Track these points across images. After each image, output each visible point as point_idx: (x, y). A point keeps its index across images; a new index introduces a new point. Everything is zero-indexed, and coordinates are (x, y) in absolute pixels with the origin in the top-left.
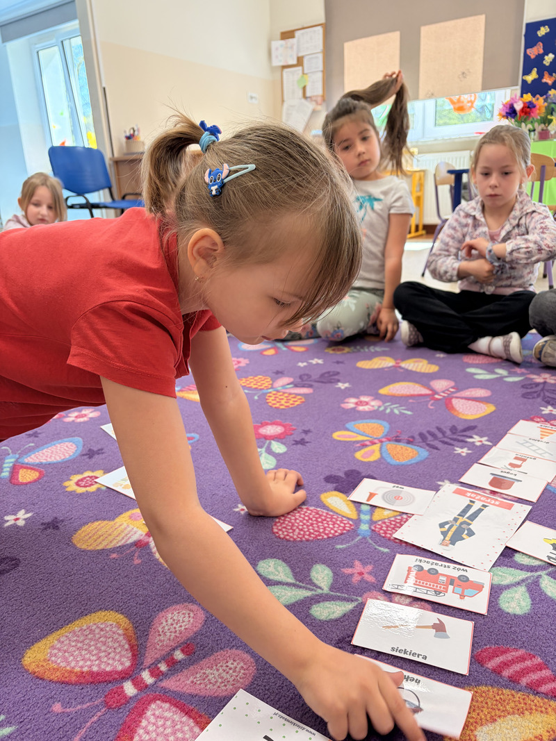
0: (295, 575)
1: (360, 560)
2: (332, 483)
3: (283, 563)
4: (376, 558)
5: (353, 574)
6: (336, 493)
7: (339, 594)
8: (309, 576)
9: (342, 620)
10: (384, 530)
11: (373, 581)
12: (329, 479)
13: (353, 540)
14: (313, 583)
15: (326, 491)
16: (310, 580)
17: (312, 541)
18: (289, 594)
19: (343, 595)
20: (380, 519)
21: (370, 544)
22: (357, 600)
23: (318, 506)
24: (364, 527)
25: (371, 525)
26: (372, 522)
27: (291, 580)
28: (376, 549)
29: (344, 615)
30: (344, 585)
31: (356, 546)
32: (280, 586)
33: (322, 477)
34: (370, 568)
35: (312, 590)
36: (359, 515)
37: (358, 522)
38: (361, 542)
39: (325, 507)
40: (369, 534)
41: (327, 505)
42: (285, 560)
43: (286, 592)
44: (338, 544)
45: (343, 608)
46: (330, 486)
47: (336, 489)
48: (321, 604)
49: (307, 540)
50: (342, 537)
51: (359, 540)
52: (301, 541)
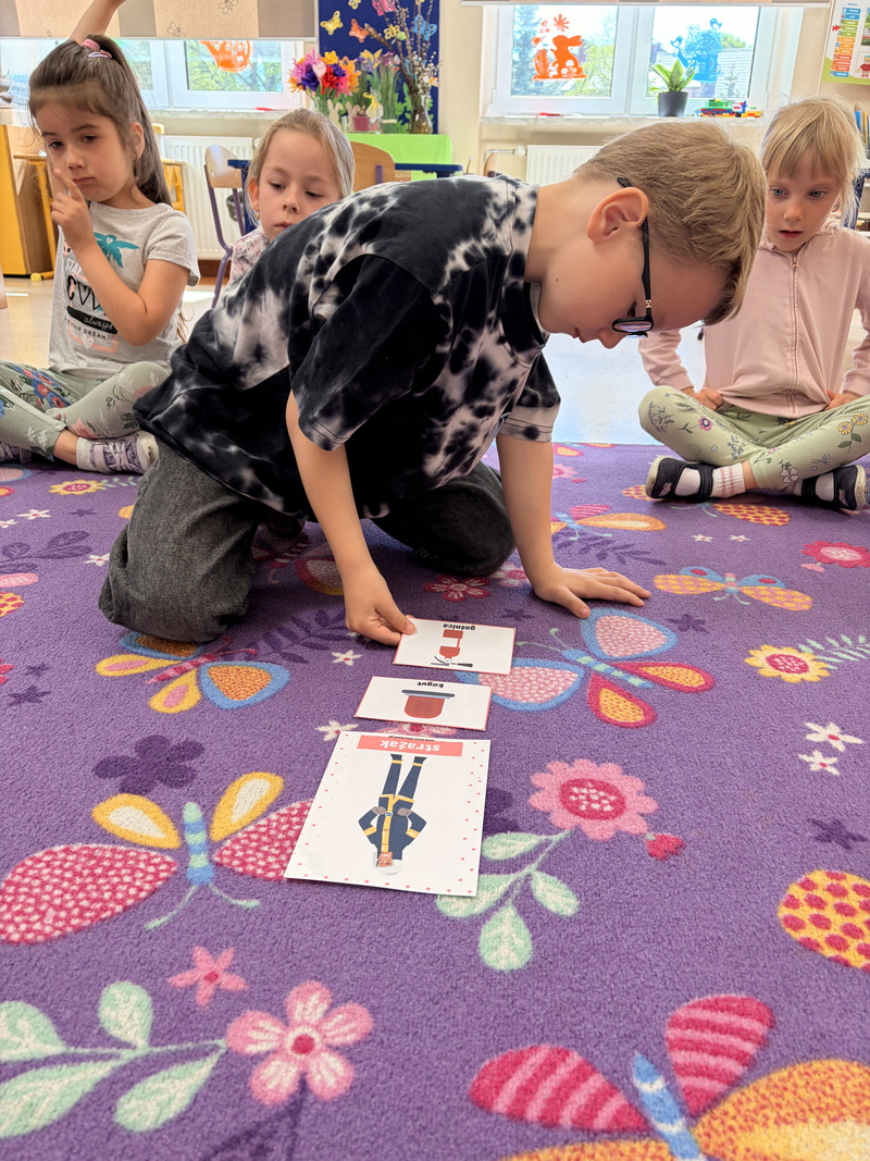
0: (64, 1028)
1: (205, 944)
2: (114, 775)
3: (29, 1007)
4: (237, 929)
5: (196, 983)
6: (125, 796)
7: (172, 1048)
8: (98, 1022)
9: (191, 1114)
10: (238, 858)
11: (241, 987)
12: (105, 769)
13: (180, 898)
14: (110, 1038)
15: (102, 799)
16: (102, 1031)
17: (89, 928)
18: (56, 1088)
19: (184, 1046)
20: (226, 834)
21: (219, 898)
22: (215, 1048)
23: (90, 839)
24: (199, 862)
25: (211, 852)
26: (212, 846)
27: (56, 1047)
28: (231, 906)
29: (195, 1100)
30: (181, 1020)
31: (191, 910)
32: (31, 1074)
33: (89, 768)
34: (227, 956)
35: (110, 1057)
36: (182, 836)
37: (182, 853)
38: (197, 898)
39: (106, 836)
40: (211, 874)
41: (110, 830)
42: (31, 999)
43: (48, 1084)
44: (149, 919)
45: (191, 1081)
46: (110, 783)
47: (125, 789)
48: (138, 1089)
49: (78, 929)
50: (156, 899)
51: (192, 896)
52: (64, 936)
